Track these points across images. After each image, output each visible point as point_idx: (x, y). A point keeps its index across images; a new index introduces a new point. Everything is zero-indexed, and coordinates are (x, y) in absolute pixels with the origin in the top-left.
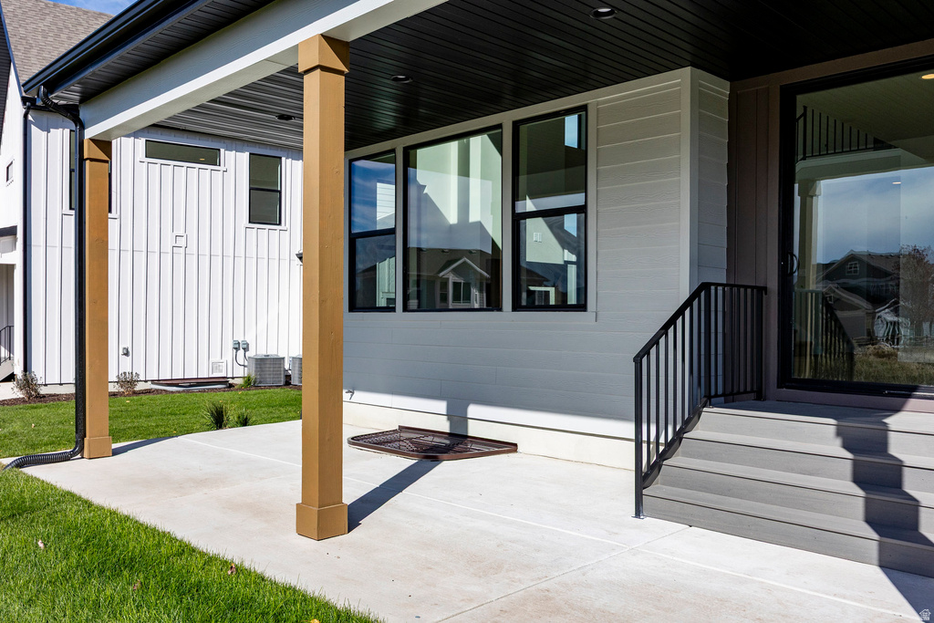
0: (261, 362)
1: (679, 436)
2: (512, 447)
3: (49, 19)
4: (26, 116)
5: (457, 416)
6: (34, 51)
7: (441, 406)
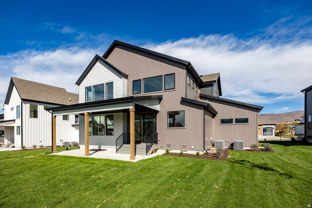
0: (66, 143)
1: (120, 147)
2: (106, 150)
3: (23, 83)
4: (22, 102)
5: (100, 147)
6: (21, 89)
7: (98, 146)
